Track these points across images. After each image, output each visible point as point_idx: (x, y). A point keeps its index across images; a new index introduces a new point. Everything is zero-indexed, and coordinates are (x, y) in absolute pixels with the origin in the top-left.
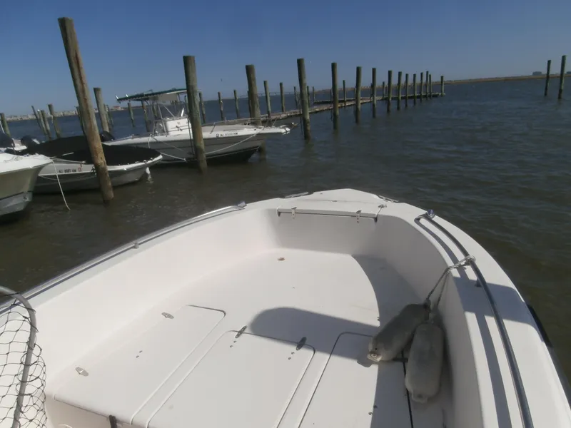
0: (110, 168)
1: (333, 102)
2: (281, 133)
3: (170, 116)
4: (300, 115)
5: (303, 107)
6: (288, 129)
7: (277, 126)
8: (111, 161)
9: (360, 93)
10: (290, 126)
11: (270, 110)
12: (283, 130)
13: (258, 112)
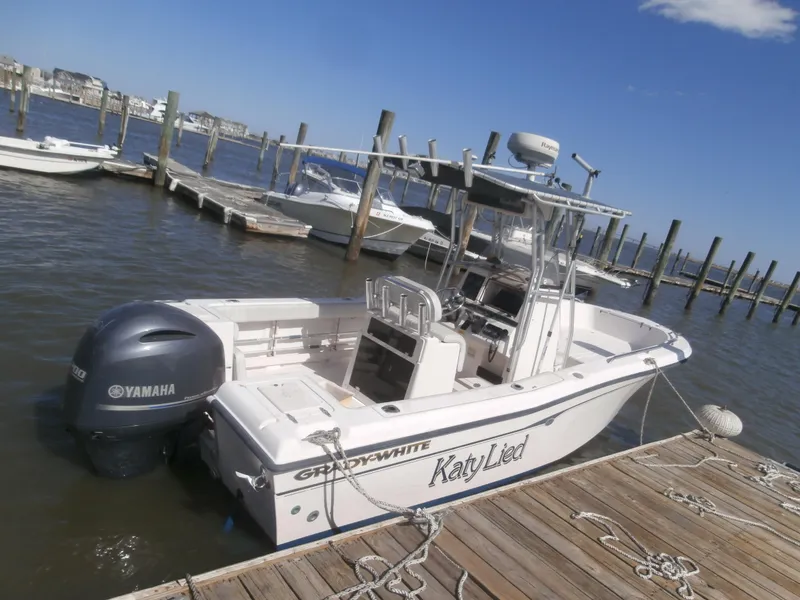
0: (467, 253)
1: (698, 279)
2: (619, 285)
3: (520, 227)
4: (650, 278)
5: (656, 270)
6: (629, 284)
7: (618, 277)
8: (470, 248)
9: (739, 283)
10: (632, 282)
11: (617, 258)
12: (624, 283)
13: (605, 256)
